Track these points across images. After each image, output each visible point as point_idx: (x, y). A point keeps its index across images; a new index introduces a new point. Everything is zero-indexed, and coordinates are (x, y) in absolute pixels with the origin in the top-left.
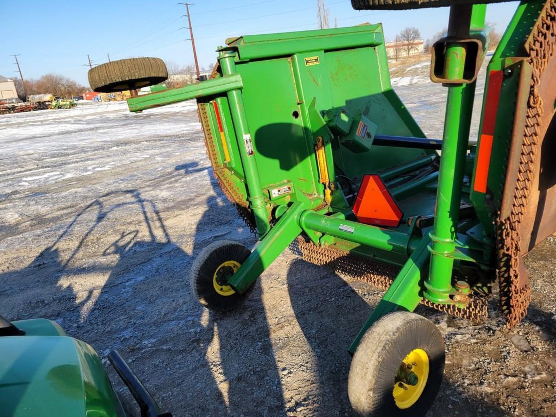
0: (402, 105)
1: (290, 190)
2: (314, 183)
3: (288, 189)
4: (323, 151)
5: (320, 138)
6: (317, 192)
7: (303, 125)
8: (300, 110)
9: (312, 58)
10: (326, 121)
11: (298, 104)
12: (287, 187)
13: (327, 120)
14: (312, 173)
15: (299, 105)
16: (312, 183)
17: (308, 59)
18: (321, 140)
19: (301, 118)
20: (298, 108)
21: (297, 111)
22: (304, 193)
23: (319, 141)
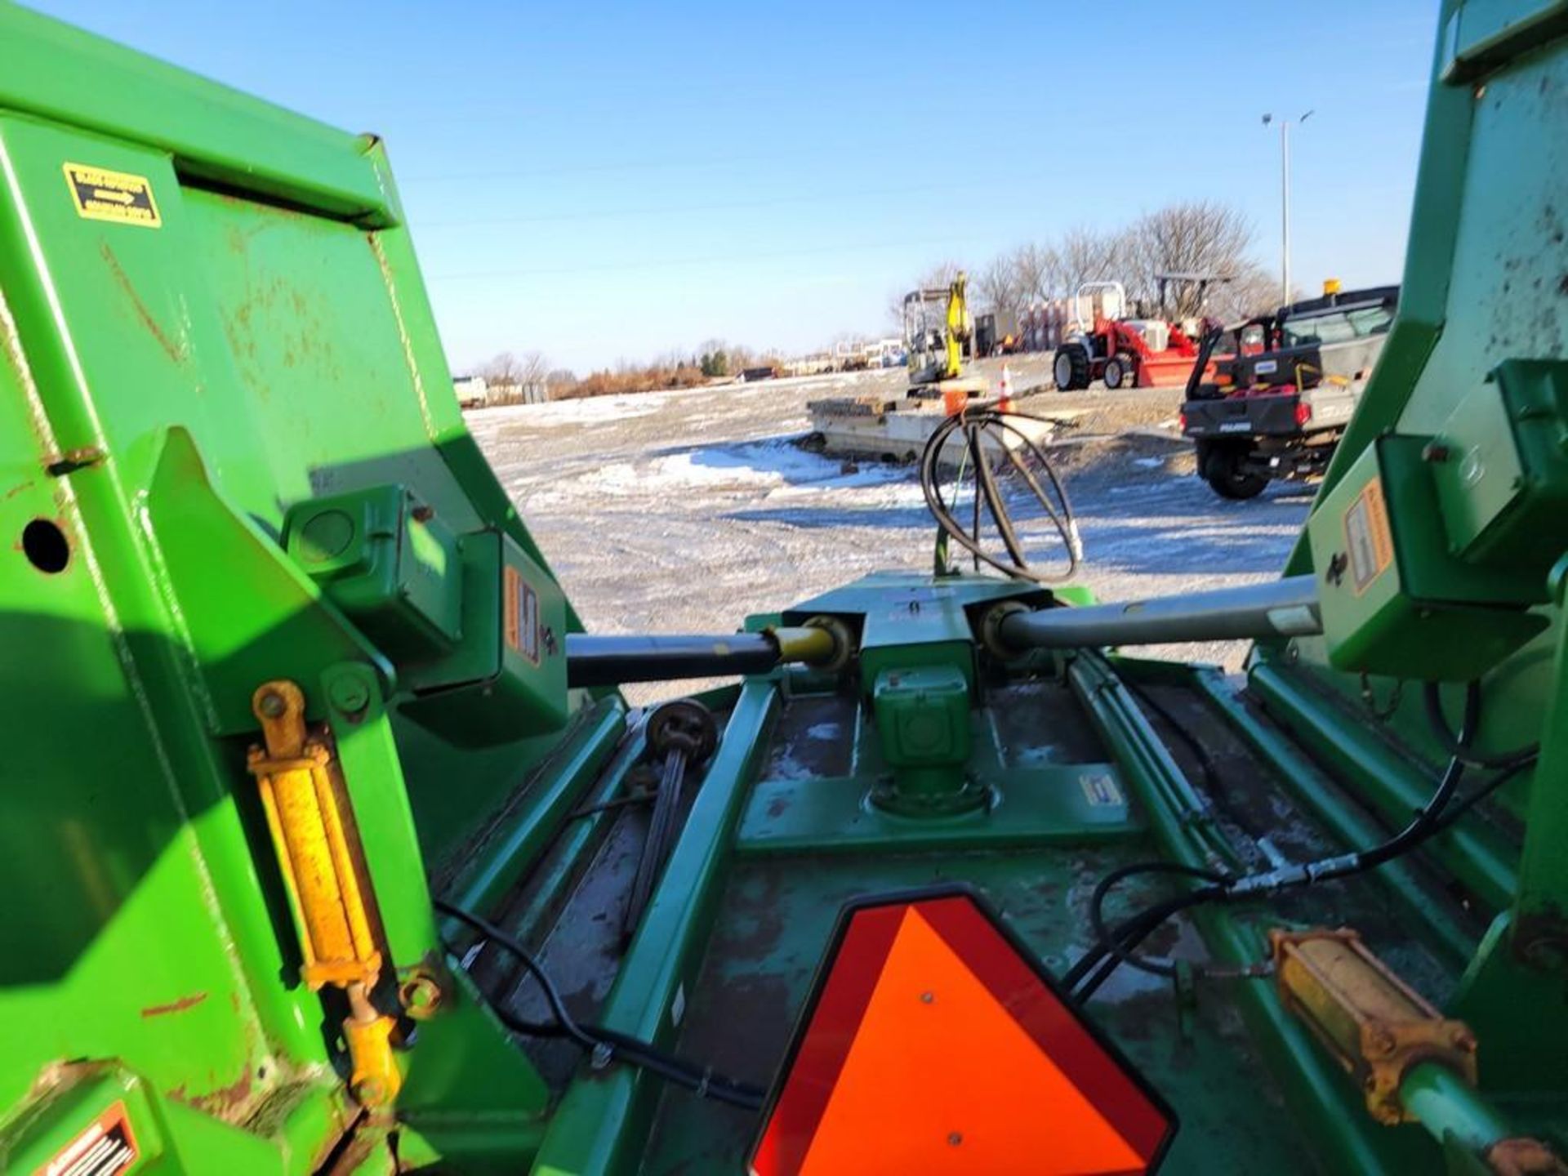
0: (505, 503)
1: (125, 1143)
2: (245, 996)
3: (108, 1147)
4: (322, 774)
5: (287, 689)
6: (277, 1054)
7: (110, 616)
8: (76, 514)
9: (114, 178)
10: (314, 577)
11: (56, 470)
12: (97, 1130)
13: (327, 566)
14: (223, 931)
15: (64, 481)
16: (235, 1001)
17: (92, 175)
18: (295, 705)
19: (92, 563)
20: (59, 498)
21: (52, 515)
22: (197, 1102)
23: (280, 713)
